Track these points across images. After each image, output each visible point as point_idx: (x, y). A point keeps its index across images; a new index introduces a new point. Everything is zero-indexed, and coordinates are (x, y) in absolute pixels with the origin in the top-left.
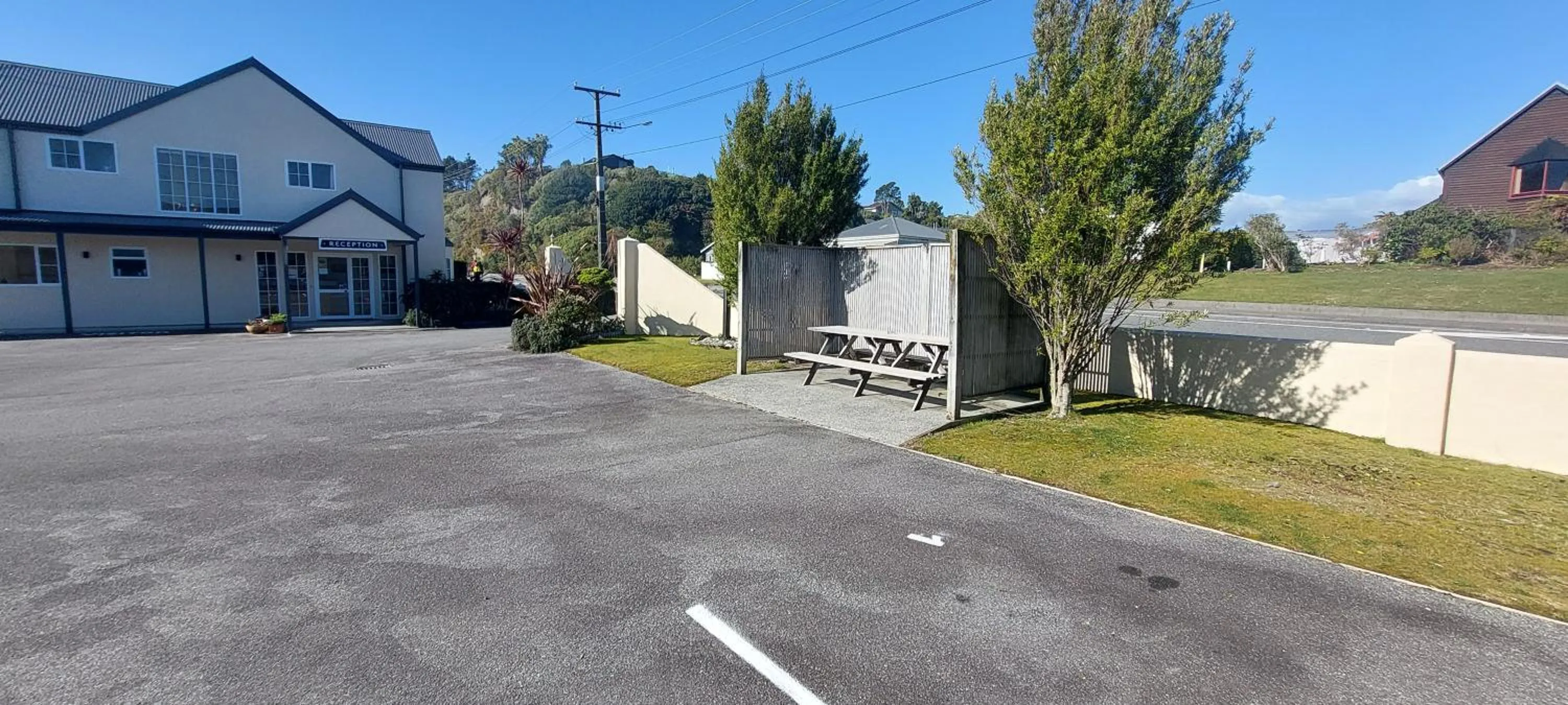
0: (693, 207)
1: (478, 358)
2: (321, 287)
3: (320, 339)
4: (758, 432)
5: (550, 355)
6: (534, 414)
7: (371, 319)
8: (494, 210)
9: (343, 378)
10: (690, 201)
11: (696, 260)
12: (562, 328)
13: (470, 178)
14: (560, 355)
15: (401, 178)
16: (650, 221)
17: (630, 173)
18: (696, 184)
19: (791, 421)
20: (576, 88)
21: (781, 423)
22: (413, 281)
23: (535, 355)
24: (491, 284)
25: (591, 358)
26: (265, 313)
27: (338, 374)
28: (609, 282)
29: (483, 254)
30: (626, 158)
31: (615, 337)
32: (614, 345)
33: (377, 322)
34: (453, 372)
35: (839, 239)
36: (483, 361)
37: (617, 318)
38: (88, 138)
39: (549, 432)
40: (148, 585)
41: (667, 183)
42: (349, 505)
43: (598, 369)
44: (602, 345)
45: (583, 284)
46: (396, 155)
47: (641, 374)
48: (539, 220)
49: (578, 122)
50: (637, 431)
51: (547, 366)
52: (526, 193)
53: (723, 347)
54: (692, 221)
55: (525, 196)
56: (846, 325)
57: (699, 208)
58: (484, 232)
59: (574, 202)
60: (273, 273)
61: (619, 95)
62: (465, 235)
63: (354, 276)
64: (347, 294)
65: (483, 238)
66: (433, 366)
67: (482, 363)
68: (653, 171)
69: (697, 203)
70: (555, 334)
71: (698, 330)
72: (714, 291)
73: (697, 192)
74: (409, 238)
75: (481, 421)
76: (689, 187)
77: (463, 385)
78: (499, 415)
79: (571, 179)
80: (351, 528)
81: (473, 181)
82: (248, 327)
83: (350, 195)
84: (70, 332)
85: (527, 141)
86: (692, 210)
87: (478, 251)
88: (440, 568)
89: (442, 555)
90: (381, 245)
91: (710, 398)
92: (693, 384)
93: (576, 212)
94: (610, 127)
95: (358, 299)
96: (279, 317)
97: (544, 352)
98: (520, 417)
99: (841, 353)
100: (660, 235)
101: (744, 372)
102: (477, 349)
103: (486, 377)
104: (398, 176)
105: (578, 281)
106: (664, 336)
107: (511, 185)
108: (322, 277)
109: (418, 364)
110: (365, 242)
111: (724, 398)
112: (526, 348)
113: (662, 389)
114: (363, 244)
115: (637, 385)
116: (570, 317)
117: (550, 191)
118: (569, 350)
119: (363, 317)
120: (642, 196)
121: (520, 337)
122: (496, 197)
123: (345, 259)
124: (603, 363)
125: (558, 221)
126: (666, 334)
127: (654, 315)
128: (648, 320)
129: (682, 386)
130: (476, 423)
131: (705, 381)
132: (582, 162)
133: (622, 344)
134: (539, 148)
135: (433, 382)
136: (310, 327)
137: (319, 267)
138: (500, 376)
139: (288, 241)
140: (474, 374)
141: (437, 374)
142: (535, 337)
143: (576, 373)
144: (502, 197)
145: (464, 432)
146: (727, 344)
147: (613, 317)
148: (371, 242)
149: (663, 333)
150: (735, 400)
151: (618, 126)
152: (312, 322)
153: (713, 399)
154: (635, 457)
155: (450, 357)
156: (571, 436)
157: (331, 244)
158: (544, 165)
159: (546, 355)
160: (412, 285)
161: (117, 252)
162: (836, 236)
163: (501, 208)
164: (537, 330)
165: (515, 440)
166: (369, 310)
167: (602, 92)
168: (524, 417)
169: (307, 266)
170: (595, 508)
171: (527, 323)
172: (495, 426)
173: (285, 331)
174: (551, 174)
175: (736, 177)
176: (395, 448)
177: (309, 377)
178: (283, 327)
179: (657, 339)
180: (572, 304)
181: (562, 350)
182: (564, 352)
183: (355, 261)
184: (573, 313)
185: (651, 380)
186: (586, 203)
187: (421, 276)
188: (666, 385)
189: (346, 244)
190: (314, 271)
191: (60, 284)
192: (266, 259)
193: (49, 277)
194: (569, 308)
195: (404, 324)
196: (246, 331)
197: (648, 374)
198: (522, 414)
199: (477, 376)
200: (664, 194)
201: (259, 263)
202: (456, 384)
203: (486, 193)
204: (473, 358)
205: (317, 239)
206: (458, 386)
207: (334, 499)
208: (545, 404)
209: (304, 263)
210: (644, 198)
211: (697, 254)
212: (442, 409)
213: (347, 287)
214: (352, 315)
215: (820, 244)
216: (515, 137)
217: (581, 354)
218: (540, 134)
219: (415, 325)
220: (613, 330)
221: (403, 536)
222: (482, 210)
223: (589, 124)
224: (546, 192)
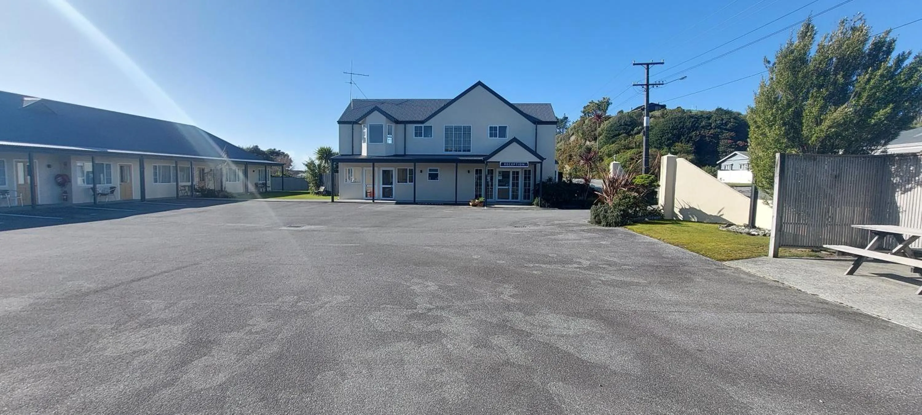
0: (712, 131)
1: (572, 226)
2: (499, 185)
3: (497, 211)
4: (802, 309)
5: (614, 228)
6: (610, 265)
7: (518, 202)
8: (577, 143)
9: (508, 231)
10: (710, 127)
11: (713, 169)
12: (622, 212)
13: (564, 127)
14: (621, 229)
15: (536, 129)
16: (677, 144)
17: (663, 113)
18: (715, 116)
19: (836, 306)
20: (634, 64)
21: (826, 306)
22: (539, 182)
23: (604, 228)
24: (577, 185)
25: (642, 233)
26: (477, 197)
27: (506, 229)
28: (655, 184)
29: (570, 168)
30: (660, 104)
31: (657, 220)
32: (657, 225)
33: (521, 203)
34: (559, 233)
35: (888, 146)
36: (575, 229)
37: (658, 208)
38: (425, 125)
39: (622, 279)
40: (442, 321)
41: (692, 117)
42: (518, 301)
43: (648, 241)
44: (649, 225)
45: (637, 185)
46: (533, 117)
47: (682, 248)
48: (602, 147)
49: (634, 85)
50: (686, 289)
51: (613, 235)
52: (595, 132)
53: (749, 234)
54: (711, 141)
55: (595, 134)
56: (898, 225)
57: (717, 132)
58: (571, 156)
59: (624, 135)
60: (480, 178)
61: (663, 63)
62: (560, 158)
63: (513, 180)
64: (509, 189)
65: (570, 159)
66: (549, 228)
67: (574, 230)
68: (680, 110)
69: (715, 128)
70: (618, 216)
71: (725, 220)
72: (739, 191)
73: (716, 120)
74: (539, 160)
75: (579, 265)
76: (709, 118)
77: (566, 242)
78: (589, 263)
79: (623, 121)
80: (520, 315)
81: (566, 128)
82: (471, 204)
83: (515, 140)
84: (415, 203)
85: (598, 102)
86: (711, 134)
87: (567, 166)
88: (569, 354)
89: (569, 346)
90: (526, 164)
91: (745, 273)
92: (728, 260)
93: (625, 140)
94: (656, 84)
95: (513, 192)
96: (482, 199)
97: (610, 226)
98: (601, 266)
99: (894, 251)
100: (684, 153)
101: (776, 255)
102: (571, 221)
103: (577, 238)
104: (535, 128)
105: (634, 183)
106: (694, 222)
107: (587, 128)
108: (499, 181)
109: (541, 227)
110: (519, 163)
111: (758, 274)
112: (599, 223)
113: (701, 260)
114: (516, 164)
115: (681, 255)
116: (627, 206)
117: (609, 130)
118: (626, 226)
119: (515, 201)
120: (672, 127)
121: (596, 216)
122: (578, 136)
123: (509, 172)
124: (651, 237)
125: (613, 147)
126: (696, 220)
127: (687, 207)
128: (682, 211)
129: (717, 260)
130: (576, 266)
131: (738, 259)
132: (630, 110)
133: (663, 225)
134: (604, 105)
135: (550, 238)
136: (493, 205)
137: (499, 176)
138: (585, 238)
139: (488, 164)
140: (571, 236)
141: (552, 234)
142: (605, 217)
143: (632, 242)
144: (581, 136)
145: (570, 270)
146: (753, 231)
147: (655, 207)
148: (522, 163)
149: (693, 220)
150: (771, 278)
151: (662, 83)
152: (494, 202)
153: (748, 274)
154: (690, 309)
155: (557, 225)
156: (638, 284)
157: (505, 164)
158: (607, 115)
159: (611, 228)
160: (538, 184)
161: (430, 170)
162: (886, 144)
163: (580, 142)
164: (606, 212)
165: (600, 280)
166: (518, 197)
167: (651, 64)
168: (604, 266)
169: (494, 175)
170: (665, 342)
171: (600, 208)
172: (587, 269)
173: (484, 206)
174: (611, 120)
175: (776, 102)
176: (536, 273)
177: (494, 229)
178: (484, 204)
179: (690, 224)
180: (629, 198)
181: (621, 226)
182: (623, 228)
183: (514, 172)
184: (630, 203)
185: (690, 253)
186: (632, 135)
187: (543, 180)
188: (704, 258)
189: (511, 164)
190: (497, 178)
191: (413, 183)
192: (478, 172)
193: (411, 181)
194: (627, 200)
195: (533, 205)
196: (470, 205)
197: (687, 248)
198: (603, 264)
199: (572, 237)
200: (688, 124)
201: (476, 174)
202: (562, 240)
203: (573, 134)
204: (569, 226)
205: (499, 162)
206: (563, 242)
207: (511, 296)
208: (615, 260)
209: (493, 174)
210: (674, 128)
211: (714, 165)
212: (557, 254)
213: (509, 185)
214: (510, 200)
215: (865, 153)
216: (591, 101)
217: (635, 230)
218: (605, 97)
219: (538, 206)
220: (656, 216)
221: (547, 327)
222: (570, 144)
223: (641, 85)
224: (607, 131)
